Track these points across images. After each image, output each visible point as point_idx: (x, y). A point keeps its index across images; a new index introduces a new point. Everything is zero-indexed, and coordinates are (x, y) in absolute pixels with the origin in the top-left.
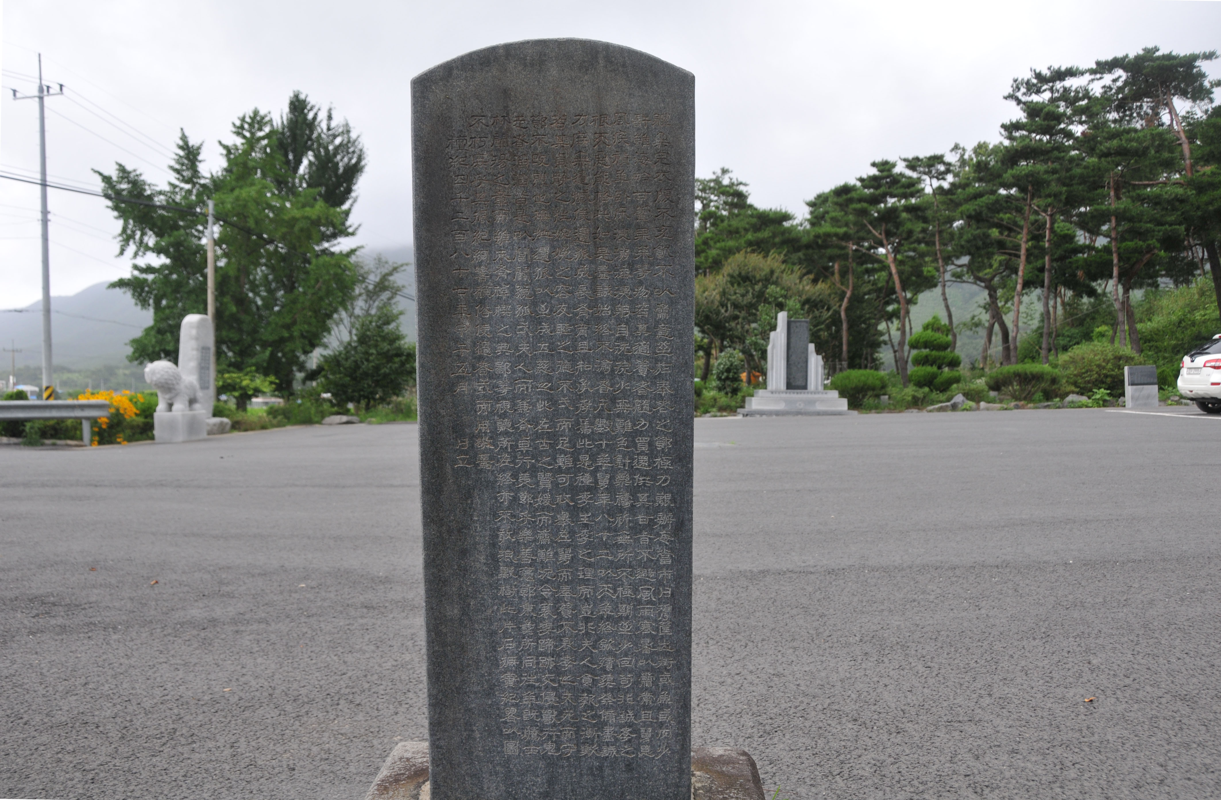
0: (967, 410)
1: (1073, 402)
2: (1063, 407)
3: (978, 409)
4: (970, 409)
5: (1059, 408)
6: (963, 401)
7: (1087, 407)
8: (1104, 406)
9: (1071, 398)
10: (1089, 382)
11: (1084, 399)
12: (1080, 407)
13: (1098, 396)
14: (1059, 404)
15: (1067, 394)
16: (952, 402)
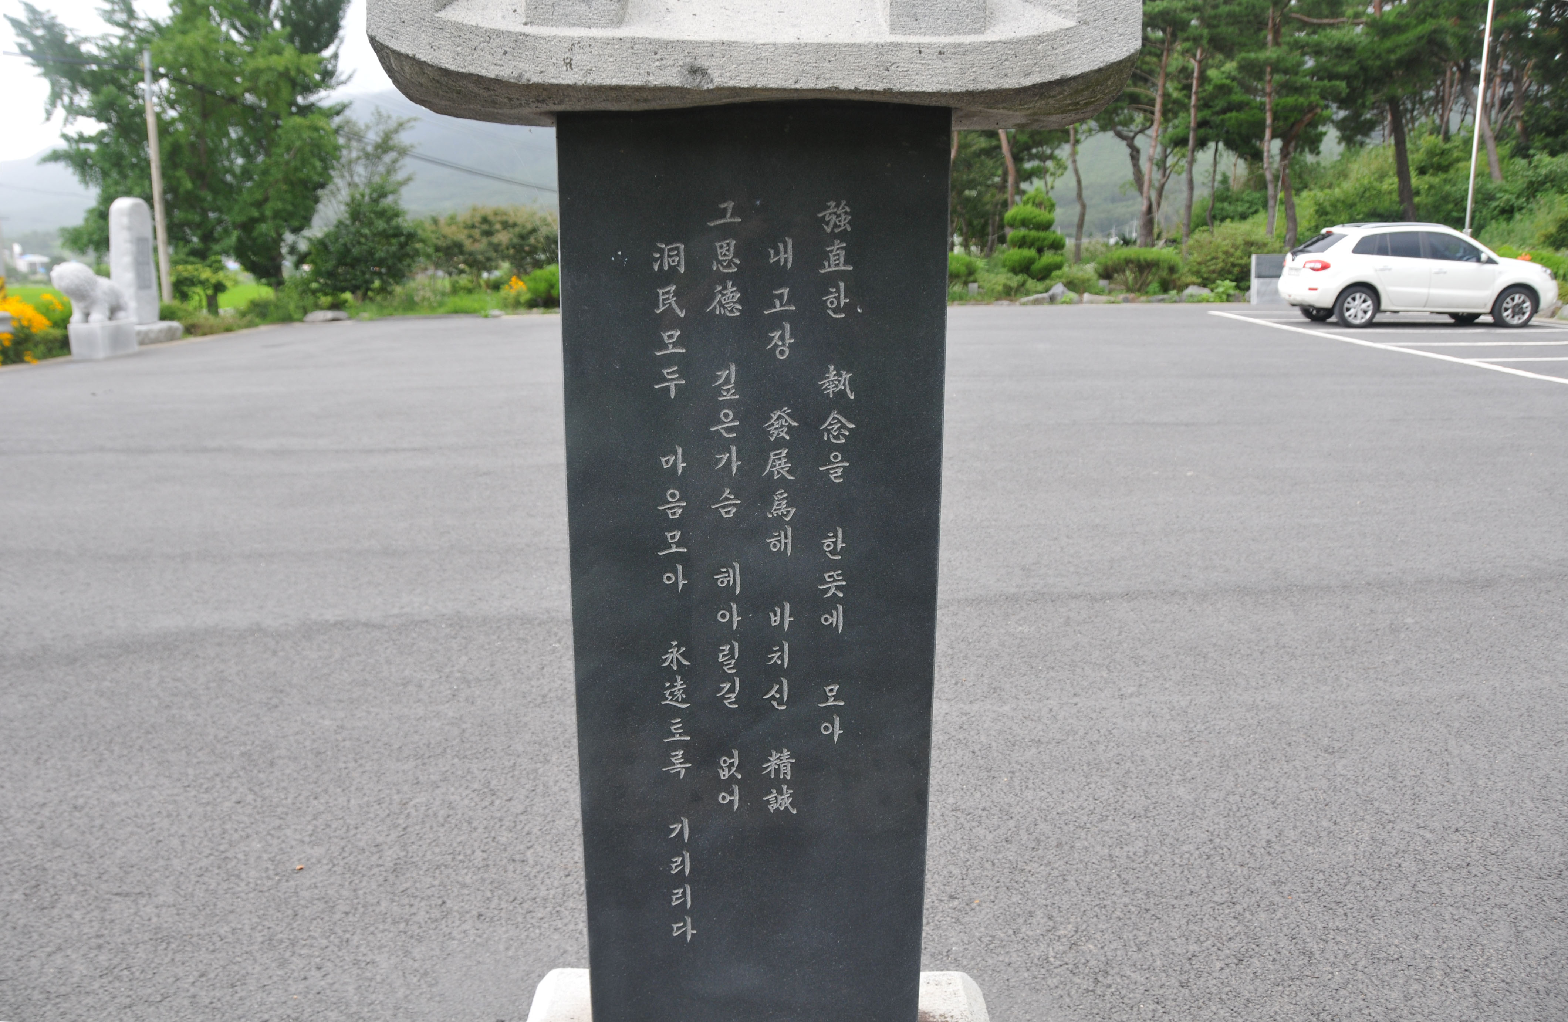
0: (1067, 303)
1: (1192, 296)
2: (1180, 301)
3: (1080, 301)
4: (1071, 302)
5: (1175, 302)
6: (1063, 293)
7: (1208, 301)
8: (1228, 301)
9: (1191, 290)
10: (1214, 272)
11: (1205, 292)
12: (1200, 301)
13: (1221, 289)
14: (1177, 298)
15: (1187, 286)
16: (1051, 292)
